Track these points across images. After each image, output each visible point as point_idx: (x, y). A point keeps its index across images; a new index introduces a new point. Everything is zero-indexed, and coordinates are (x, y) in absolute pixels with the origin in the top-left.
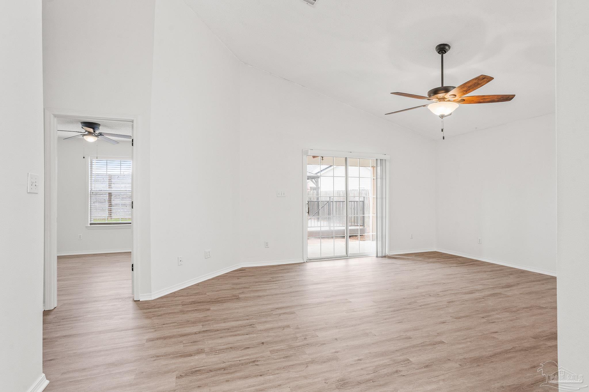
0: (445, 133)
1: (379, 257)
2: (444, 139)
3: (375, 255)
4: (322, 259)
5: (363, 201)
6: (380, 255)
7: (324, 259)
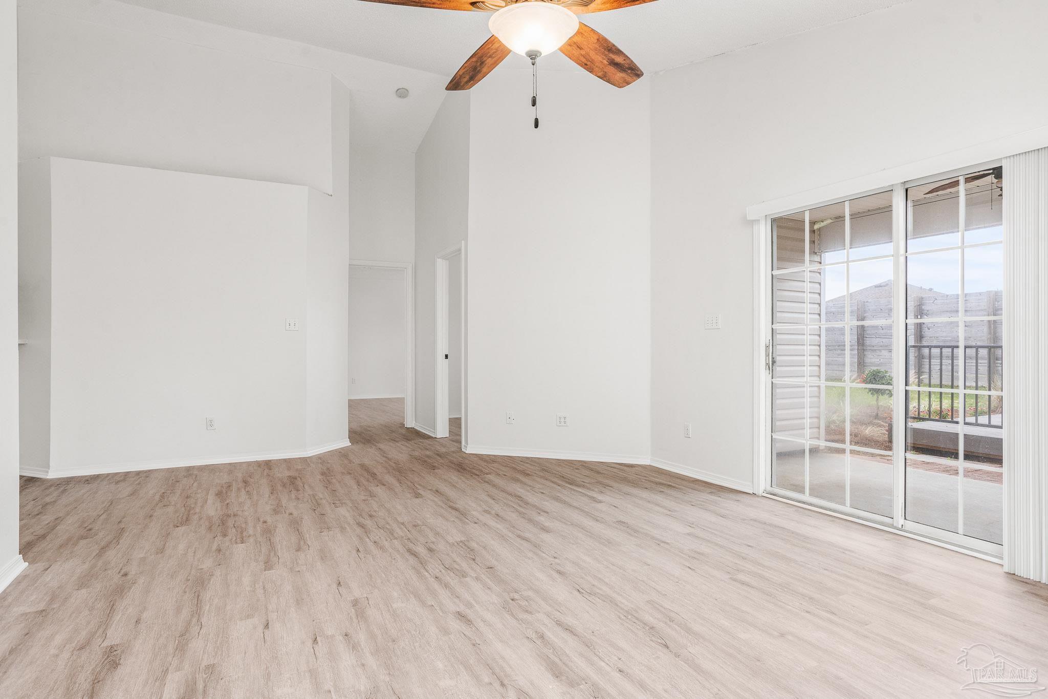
2: (536, 126)
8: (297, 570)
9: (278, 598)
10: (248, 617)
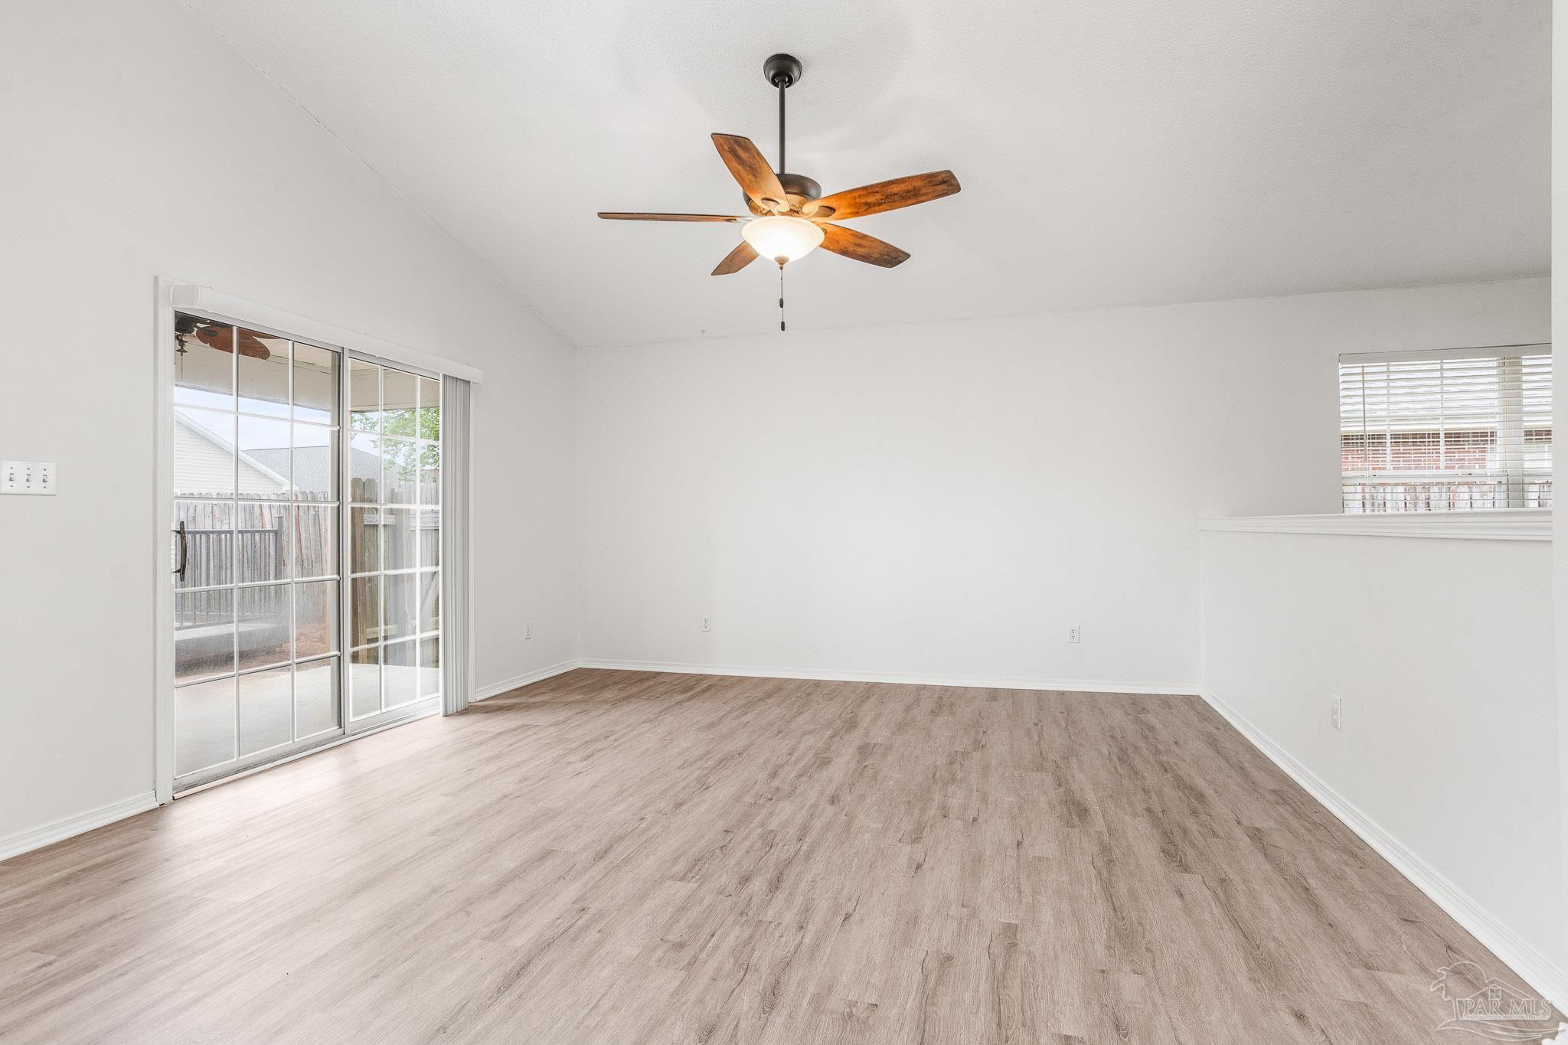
0: (789, 314)
1: (453, 715)
2: (783, 328)
3: (441, 710)
4: (245, 769)
5: (276, 533)
6: (452, 709)
7: (256, 765)
8: (965, 910)
9: (1002, 871)
10: (1040, 859)
